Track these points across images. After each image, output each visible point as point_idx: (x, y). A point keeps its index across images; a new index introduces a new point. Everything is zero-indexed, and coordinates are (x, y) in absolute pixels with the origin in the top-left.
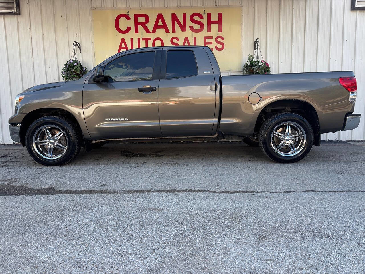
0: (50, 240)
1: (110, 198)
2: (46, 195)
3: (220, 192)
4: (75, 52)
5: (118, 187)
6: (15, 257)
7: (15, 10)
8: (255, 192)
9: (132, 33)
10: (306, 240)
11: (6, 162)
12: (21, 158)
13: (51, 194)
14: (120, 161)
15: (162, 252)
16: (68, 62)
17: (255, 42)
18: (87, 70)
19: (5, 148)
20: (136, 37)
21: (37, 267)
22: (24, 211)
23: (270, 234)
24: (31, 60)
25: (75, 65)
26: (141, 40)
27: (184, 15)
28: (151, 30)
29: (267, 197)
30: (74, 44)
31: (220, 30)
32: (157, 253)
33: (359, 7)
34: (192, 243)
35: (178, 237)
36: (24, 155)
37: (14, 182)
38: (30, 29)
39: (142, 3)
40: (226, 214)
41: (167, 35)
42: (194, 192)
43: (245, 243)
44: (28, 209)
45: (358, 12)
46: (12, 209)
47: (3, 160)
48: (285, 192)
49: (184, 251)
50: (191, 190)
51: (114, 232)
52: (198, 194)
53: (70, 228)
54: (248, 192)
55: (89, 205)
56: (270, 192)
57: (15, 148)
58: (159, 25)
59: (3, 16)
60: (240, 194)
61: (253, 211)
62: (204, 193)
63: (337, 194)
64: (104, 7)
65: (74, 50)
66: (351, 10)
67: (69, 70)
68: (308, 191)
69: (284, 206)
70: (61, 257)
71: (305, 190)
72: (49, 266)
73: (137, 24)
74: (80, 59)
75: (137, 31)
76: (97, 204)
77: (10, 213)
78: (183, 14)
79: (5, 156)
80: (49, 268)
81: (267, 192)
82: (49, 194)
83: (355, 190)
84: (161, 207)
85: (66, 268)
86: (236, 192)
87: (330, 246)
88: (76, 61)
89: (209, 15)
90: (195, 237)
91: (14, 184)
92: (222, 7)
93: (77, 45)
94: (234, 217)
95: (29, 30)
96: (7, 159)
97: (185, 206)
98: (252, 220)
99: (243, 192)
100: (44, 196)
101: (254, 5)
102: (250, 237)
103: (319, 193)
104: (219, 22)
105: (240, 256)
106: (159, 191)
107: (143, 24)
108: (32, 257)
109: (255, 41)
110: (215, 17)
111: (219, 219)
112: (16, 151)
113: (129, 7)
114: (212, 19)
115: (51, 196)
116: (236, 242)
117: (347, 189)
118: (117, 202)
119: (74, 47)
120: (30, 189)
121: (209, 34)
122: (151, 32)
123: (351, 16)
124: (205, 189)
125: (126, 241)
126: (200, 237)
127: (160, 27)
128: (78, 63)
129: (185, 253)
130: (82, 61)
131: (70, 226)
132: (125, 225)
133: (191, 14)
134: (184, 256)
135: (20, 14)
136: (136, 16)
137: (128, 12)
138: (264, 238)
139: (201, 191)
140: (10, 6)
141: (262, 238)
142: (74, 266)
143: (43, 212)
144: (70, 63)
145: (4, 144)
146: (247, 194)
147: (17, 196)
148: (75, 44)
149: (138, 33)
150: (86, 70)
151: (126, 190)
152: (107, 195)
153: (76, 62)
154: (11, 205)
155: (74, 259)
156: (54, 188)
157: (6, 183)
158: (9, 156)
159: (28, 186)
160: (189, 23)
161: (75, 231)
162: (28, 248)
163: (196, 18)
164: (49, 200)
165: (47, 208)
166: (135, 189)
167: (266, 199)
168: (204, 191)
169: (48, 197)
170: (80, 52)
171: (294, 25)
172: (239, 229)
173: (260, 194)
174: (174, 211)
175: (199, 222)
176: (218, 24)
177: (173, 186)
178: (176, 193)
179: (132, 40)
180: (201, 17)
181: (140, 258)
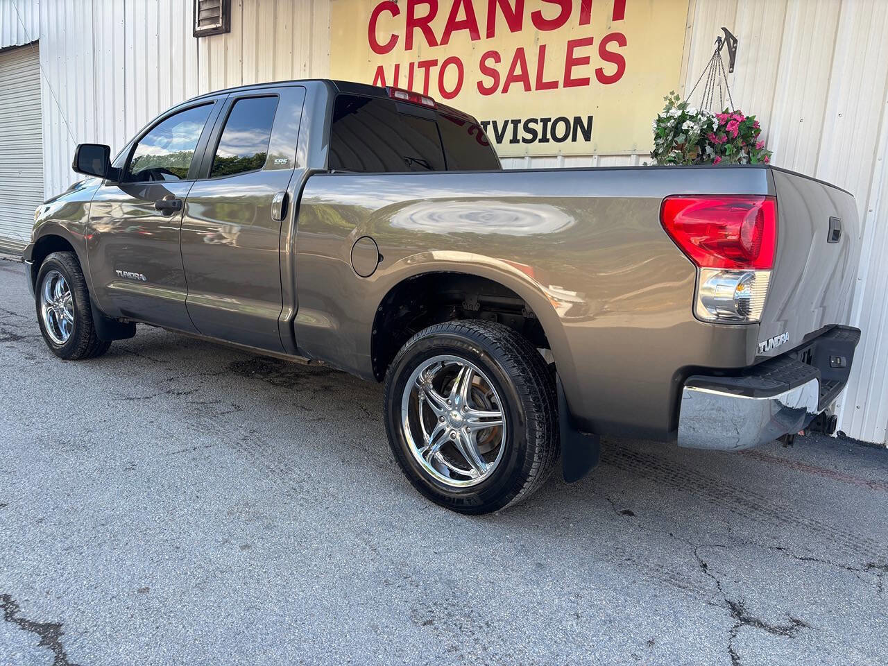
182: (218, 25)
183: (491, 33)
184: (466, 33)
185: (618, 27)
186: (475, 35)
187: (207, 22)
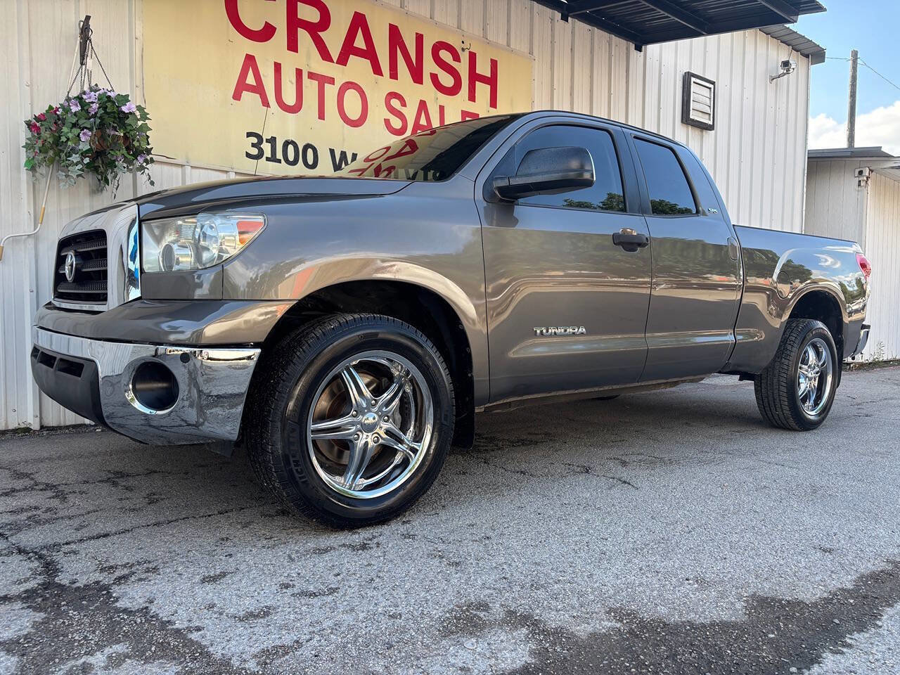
9: (279, 46)
20: (289, 62)
26: (305, 75)
27: (419, 39)
28: (334, 55)
31: (493, 103)
41: (377, 83)
58: (357, 44)
66: (682, 122)
73: (294, 22)
78: (416, 34)
89: (473, 57)
92: (497, 46)
101: (552, 62)
104: (492, 82)
107: (314, 30)
110: (483, 67)
114: (479, 69)
121: (472, 107)
122: (335, 60)
123: (681, 133)
127: (360, 53)
133: (435, 42)
149: (297, 52)
160: (429, 63)
163: (445, 55)
176: (489, 87)
179: (277, 67)
180: (456, 56)
183: (394, 75)
184: (366, 64)
186: (377, 70)
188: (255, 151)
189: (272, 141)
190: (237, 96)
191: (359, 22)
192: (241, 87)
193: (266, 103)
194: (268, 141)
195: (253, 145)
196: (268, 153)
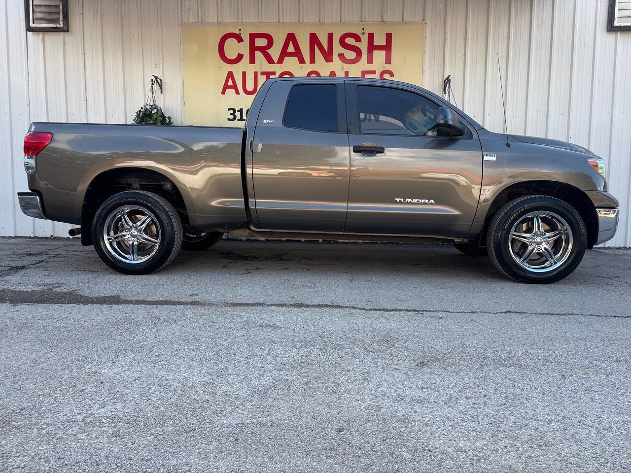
0: (118, 355)
1: (203, 311)
2: (107, 304)
3: (370, 310)
4: (153, 93)
5: (215, 298)
6: (71, 371)
7: (61, 25)
8: (425, 310)
9: (245, 64)
10: (486, 368)
11: (42, 261)
12: (64, 257)
13: (115, 304)
14: (219, 265)
15: (275, 374)
16: (142, 108)
17: (445, 81)
18: (172, 121)
19: (38, 243)
20: (250, 70)
21: (102, 383)
22: (77, 323)
23: (435, 361)
24: (84, 103)
25: (153, 112)
26: (259, 74)
27: (330, 37)
28: (276, 59)
29: (441, 318)
30: (152, 80)
31: (388, 61)
32: (269, 375)
33: (620, 27)
34: (320, 366)
35: (300, 358)
36: (69, 254)
37: (57, 287)
38: (84, 54)
39: (262, 16)
40: (375, 336)
41: (301, 68)
42: (332, 308)
43: (396, 369)
44: (83, 320)
45: (619, 34)
46: (59, 319)
47: (37, 259)
48: (473, 312)
49: (306, 375)
50: (327, 306)
51: (208, 350)
52: (337, 310)
53: (146, 343)
54: (415, 310)
55: (171, 318)
56: (449, 312)
57: (53, 243)
58: (289, 50)
59: (41, 33)
60: (402, 312)
61: (416, 334)
62: (347, 309)
63: (552, 317)
64: (202, 22)
65: (152, 89)
66: (607, 31)
67: (145, 120)
68: (509, 312)
69: (466, 329)
70: (135, 373)
71: (504, 311)
72: (119, 382)
73: (253, 49)
74: (160, 104)
75: (252, 61)
76: (184, 318)
77: (57, 325)
78: (328, 34)
79: (40, 254)
80: (120, 384)
81: (445, 311)
82: (111, 303)
83: (584, 314)
84: (278, 324)
85: (142, 385)
86: (396, 310)
87: (518, 376)
88: (155, 106)
89: (371, 37)
90: (324, 360)
91: (58, 290)
92: (392, 24)
93: (157, 82)
94: (387, 340)
95: (81, 57)
96: (44, 257)
97: (315, 324)
98: (412, 345)
99: (407, 310)
100: (105, 306)
101: (445, 20)
102: (405, 363)
103: (524, 315)
104: (388, 47)
105: (385, 382)
106: (277, 305)
107: (263, 50)
108: (95, 373)
109: (446, 79)
110: (379, 40)
111: (363, 341)
112: (55, 247)
113: (242, 22)
114: (376, 43)
115: (114, 306)
116: (383, 368)
117: (570, 311)
118: (214, 316)
119: (152, 84)
120: (82, 297)
121: (370, 67)
122: (276, 62)
123: (606, 40)
124: (348, 304)
125: (225, 360)
126: (332, 360)
127: (291, 54)
128: (159, 111)
129: (308, 376)
130: (164, 107)
131: (146, 341)
132: (225, 343)
133: (341, 35)
134: (305, 380)
135: (68, 31)
136: (253, 37)
137: (240, 30)
138: (426, 365)
139: (341, 307)
140: (53, 17)
141: (422, 365)
142: (153, 383)
143: (105, 325)
144: (146, 110)
145: (36, 237)
146: (412, 313)
147: (64, 305)
148: (154, 79)
149: (255, 63)
150: (170, 122)
151: (227, 303)
152: (199, 307)
153: (155, 109)
154: (56, 315)
155: (153, 377)
156: (119, 297)
157: (46, 288)
158: (46, 254)
159: (80, 293)
160: (337, 49)
161: (153, 347)
162: (87, 363)
163: (350, 41)
164: (112, 311)
165: (110, 320)
166: (241, 302)
167: (440, 320)
168: (346, 307)
169: (110, 307)
170: (162, 93)
171: (511, 55)
172: (391, 353)
173: (432, 314)
174: (298, 329)
175: (333, 343)
176: (385, 51)
177: (298, 300)
178: (303, 308)
179: (244, 74)
180: (358, 39)
181: (244, 379)
182: (58, 26)
183: (313, 61)
184: (295, 59)
185: (388, 67)
186: (302, 61)
187: (44, 22)
188: (232, 117)
189: (241, 111)
190: (223, 92)
191: (291, 38)
192: (226, 87)
193: (237, 93)
194: (238, 111)
195: (231, 114)
196: (238, 116)
